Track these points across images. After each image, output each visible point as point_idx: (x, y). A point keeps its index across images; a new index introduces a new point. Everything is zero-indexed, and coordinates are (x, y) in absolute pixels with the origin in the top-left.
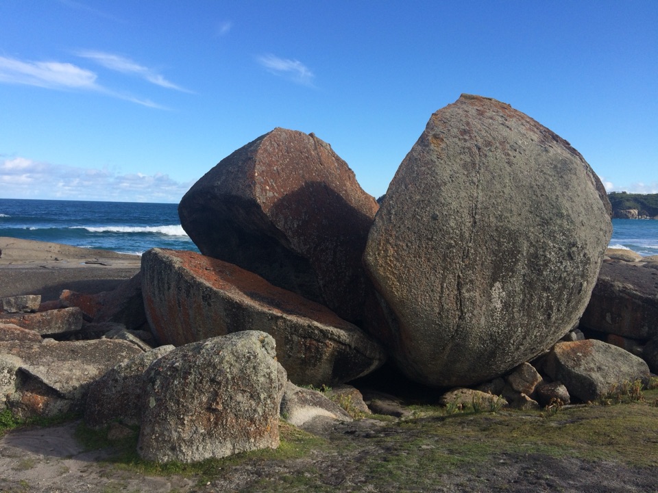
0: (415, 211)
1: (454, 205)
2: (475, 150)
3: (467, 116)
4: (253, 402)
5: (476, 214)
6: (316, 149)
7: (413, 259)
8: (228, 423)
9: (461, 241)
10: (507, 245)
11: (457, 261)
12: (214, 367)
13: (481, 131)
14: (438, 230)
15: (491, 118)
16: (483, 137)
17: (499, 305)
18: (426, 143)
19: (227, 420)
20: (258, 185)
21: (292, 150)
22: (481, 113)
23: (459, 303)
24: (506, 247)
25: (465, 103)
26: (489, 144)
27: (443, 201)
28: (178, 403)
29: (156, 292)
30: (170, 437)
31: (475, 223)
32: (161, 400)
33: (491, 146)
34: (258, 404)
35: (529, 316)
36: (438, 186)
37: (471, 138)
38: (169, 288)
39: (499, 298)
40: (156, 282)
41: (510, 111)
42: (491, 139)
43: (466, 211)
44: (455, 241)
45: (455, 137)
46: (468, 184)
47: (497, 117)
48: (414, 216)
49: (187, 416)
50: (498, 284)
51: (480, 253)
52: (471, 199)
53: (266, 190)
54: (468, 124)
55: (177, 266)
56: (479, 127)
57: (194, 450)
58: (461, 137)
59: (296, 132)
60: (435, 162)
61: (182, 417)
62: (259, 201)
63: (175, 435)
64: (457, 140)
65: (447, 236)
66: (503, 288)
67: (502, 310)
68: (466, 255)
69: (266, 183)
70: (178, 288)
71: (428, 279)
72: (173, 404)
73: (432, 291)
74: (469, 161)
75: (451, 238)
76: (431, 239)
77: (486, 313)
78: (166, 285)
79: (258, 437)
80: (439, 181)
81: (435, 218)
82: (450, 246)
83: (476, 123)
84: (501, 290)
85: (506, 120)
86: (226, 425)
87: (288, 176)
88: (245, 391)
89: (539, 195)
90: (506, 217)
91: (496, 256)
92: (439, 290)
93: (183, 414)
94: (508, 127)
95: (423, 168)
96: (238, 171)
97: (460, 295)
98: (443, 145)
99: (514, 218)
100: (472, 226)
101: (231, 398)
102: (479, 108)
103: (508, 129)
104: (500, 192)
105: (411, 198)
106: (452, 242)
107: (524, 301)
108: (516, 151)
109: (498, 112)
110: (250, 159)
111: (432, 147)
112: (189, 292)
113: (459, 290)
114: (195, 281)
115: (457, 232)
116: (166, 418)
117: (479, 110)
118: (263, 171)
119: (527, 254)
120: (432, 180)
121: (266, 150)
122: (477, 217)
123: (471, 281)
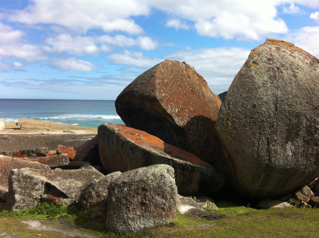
0: (243, 102)
1: (265, 99)
2: (276, 69)
3: (270, 51)
4: (164, 200)
5: (277, 103)
6: (186, 70)
7: (242, 128)
8: (152, 210)
9: (269, 118)
10: (294, 121)
11: (267, 129)
12: (144, 182)
13: (279, 58)
14: (256, 113)
15: (284, 52)
16: (280, 62)
17: (290, 154)
18: (248, 66)
19: (151, 209)
20: (157, 90)
21: (174, 71)
22: (278, 49)
23: (268, 152)
24: (294, 122)
25: (269, 44)
26: (283, 66)
27: (259, 97)
28: (127, 200)
29: (106, 146)
30: (123, 216)
31: (276, 108)
32: (118, 198)
33: (285, 67)
34: (166, 201)
35: (306, 159)
36: (256, 89)
37: (273, 63)
38: (113, 144)
39: (290, 150)
40: (106, 141)
41: (294, 48)
42: (284, 63)
43: (272, 102)
44: (266, 119)
45: (265, 62)
46: (272, 88)
47: (287, 51)
48: (243, 105)
49: (131, 206)
50: (290, 142)
51: (279, 125)
52: (274, 95)
53: (161, 93)
54: (271, 55)
55: (116, 132)
56: (278, 56)
57: (135, 223)
58: (268, 62)
59: (176, 61)
60: (254, 76)
61: (129, 206)
62: (158, 98)
63: (126, 216)
64: (265, 64)
65: (262, 116)
66: (292, 144)
67: (292, 156)
68: (272, 126)
69: (161, 89)
70: (118, 144)
71: (251, 139)
72: (124, 200)
73: (253, 146)
74: (272, 75)
75: (264, 117)
76: (252, 118)
77: (283, 158)
78: (111, 142)
79: (167, 218)
80: (256, 86)
81: (254, 106)
82: (263, 121)
83: (276, 55)
84: (292, 145)
85: (292, 53)
86: (151, 211)
87: (172, 85)
88: (160, 194)
89: (311, 93)
90: (294, 105)
91: (288, 126)
92: (257, 145)
93: (129, 205)
94: (293, 56)
95: (247, 79)
96: (147, 83)
97: (269, 148)
98: (258, 67)
99: (298, 106)
100: (275, 110)
101: (153, 198)
102: (277, 47)
103: (293, 58)
104: (290, 92)
105: (241, 95)
106: (264, 119)
107: (304, 151)
108: (298, 69)
109: (287, 48)
110: (153, 76)
111: (252, 68)
112: (123, 145)
113: (268, 145)
114: (126, 140)
115: (267, 113)
116: (121, 207)
117: (277, 48)
118: (160, 83)
119: (306, 125)
120: (252, 86)
121: (161, 72)
122: (278, 105)
123: (275, 140)
